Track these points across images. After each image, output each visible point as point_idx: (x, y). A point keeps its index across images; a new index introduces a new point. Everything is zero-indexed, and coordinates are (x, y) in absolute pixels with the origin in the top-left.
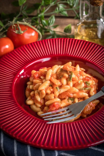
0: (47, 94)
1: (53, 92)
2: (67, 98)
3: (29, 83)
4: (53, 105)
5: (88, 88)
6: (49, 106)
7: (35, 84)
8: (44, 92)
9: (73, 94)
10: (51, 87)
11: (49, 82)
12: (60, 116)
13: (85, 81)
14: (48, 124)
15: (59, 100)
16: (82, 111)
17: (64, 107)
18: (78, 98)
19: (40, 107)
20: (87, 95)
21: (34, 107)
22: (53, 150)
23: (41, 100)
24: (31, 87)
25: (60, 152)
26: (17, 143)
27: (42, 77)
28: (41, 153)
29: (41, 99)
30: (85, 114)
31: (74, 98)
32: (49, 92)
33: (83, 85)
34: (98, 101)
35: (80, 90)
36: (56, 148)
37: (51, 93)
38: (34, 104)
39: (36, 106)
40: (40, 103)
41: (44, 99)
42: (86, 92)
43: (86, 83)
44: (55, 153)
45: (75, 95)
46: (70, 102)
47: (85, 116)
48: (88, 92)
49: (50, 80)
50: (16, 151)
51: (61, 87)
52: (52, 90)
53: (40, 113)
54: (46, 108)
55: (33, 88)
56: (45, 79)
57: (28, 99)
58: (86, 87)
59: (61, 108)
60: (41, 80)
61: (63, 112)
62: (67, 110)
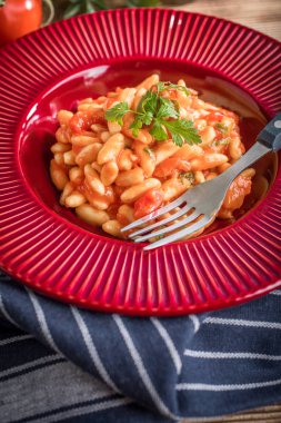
0: (122, 171)
1: (138, 164)
2: (177, 174)
3: (56, 148)
4: (146, 198)
5: (223, 142)
6: (133, 204)
7: (80, 147)
8: (114, 166)
9: (190, 161)
10: (128, 151)
11: (120, 137)
12: (166, 225)
13: (213, 123)
14: (147, 252)
15: (156, 182)
16: (221, 203)
17: (174, 199)
18: (203, 171)
19: (106, 210)
20: (225, 158)
21: (88, 213)
22: (184, 316)
23: (106, 190)
24: (67, 157)
25: (203, 316)
26: (82, 315)
27: (94, 127)
28: (156, 329)
29: (106, 187)
30: (228, 210)
31: (193, 172)
32: (126, 164)
33: (212, 133)
34: (252, 171)
35: (206, 149)
36: (192, 307)
37: (133, 168)
38: (87, 202)
39: (95, 208)
40: (104, 198)
41: (114, 185)
42: (221, 152)
43: (217, 128)
44: (191, 321)
45: (195, 163)
46: (187, 183)
47: (229, 215)
48: (227, 151)
49: (122, 132)
50: (89, 336)
51: (155, 146)
52: (134, 158)
53: (110, 226)
54: (123, 210)
55: (73, 159)
56: (108, 130)
57: (66, 192)
58: (219, 138)
59: (165, 203)
60: (96, 134)
61: (172, 212)
62: (182, 206)
